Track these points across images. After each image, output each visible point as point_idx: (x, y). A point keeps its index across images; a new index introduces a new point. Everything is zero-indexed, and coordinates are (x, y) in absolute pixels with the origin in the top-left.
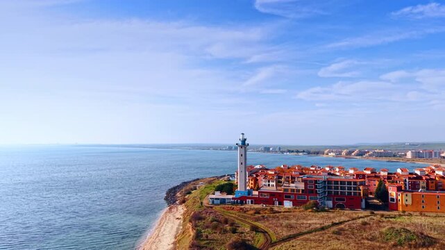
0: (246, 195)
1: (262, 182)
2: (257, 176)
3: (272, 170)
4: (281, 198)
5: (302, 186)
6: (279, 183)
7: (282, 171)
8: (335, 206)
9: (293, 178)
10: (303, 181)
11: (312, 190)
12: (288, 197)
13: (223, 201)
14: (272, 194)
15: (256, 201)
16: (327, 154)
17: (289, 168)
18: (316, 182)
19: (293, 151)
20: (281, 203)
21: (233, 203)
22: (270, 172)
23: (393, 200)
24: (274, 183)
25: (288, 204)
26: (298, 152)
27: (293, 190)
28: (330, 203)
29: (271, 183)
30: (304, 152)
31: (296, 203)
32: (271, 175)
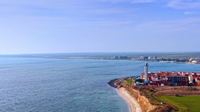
0: (148, 82)
1: (153, 78)
2: (150, 76)
3: (156, 74)
4: (160, 83)
5: (167, 79)
6: (159, 78)
7: (160, 74)
8: (178, 85)
9: (164, 77)
10: (168, 77)
11: (171, 80)
12: (162, 83)
13: (140, 85)
14: (157, 82)
15: (151, 84)
16: (191, 62)
17: (163, 73)
18: (172, 77)
19: (166, 60)
20: (160, 85)
21: (144, 85)
22: (155, 75)
23: (196, 82)
24: (157, 79)
25: (162, 85)
26: (170, 60)
27: (164, 80)
28: (176, 84)
29: (156, 79)
30: (174, 60)
31: (165, 85)
32: (156, 76)
